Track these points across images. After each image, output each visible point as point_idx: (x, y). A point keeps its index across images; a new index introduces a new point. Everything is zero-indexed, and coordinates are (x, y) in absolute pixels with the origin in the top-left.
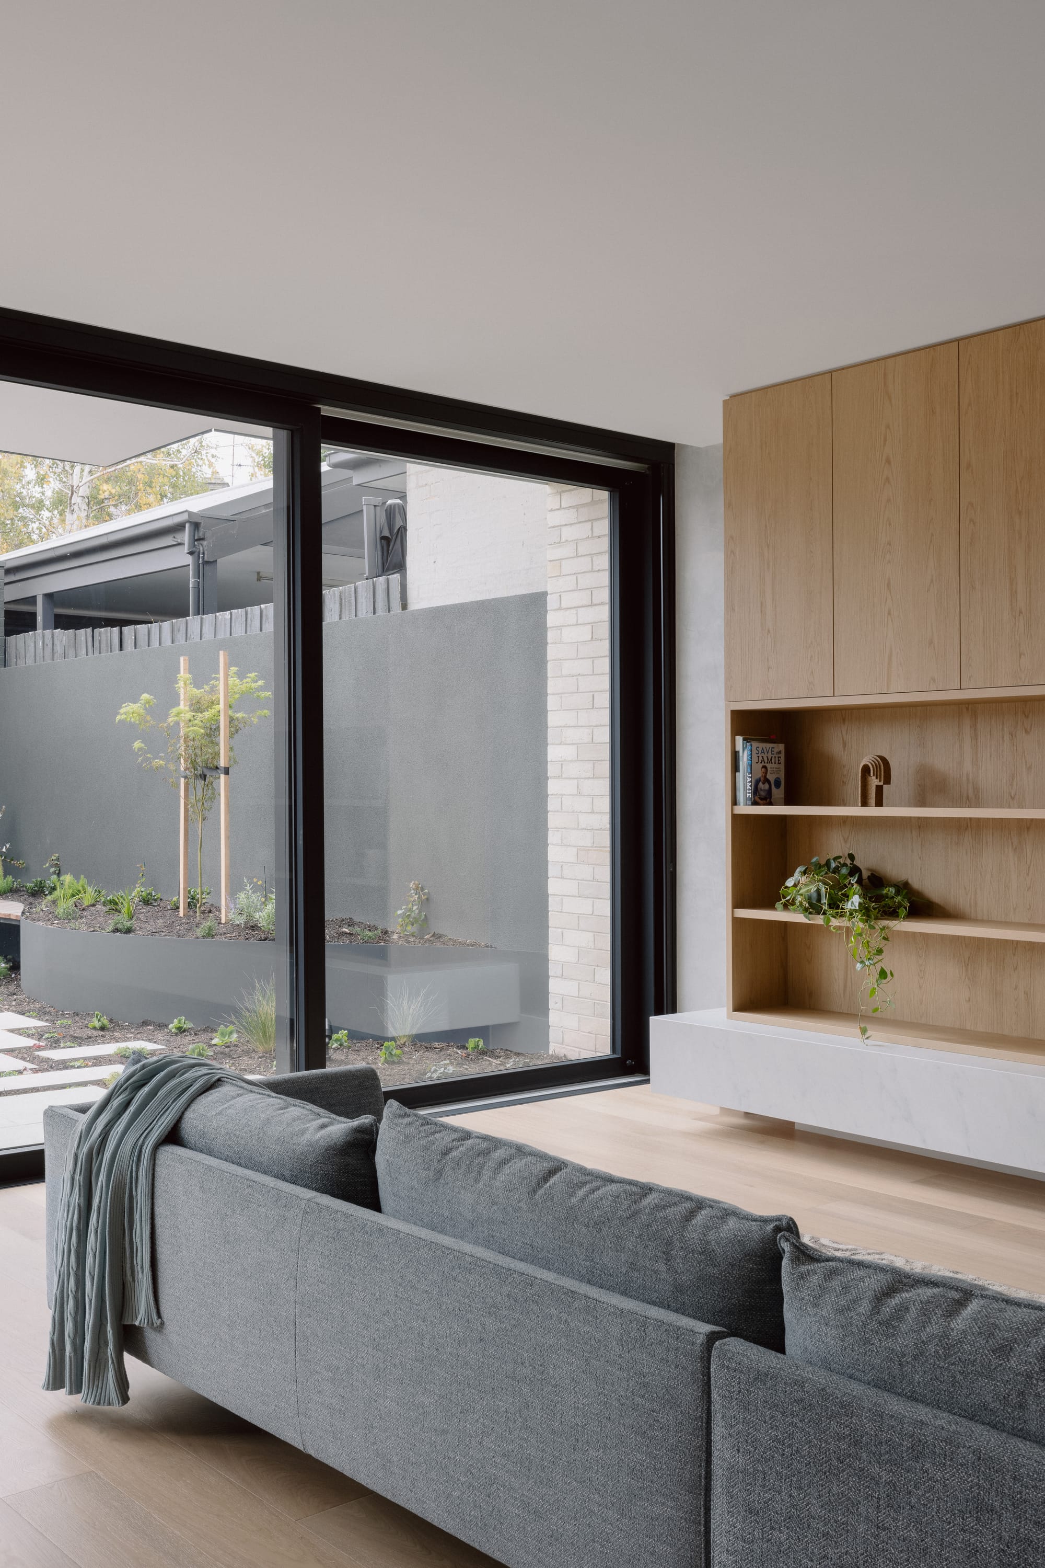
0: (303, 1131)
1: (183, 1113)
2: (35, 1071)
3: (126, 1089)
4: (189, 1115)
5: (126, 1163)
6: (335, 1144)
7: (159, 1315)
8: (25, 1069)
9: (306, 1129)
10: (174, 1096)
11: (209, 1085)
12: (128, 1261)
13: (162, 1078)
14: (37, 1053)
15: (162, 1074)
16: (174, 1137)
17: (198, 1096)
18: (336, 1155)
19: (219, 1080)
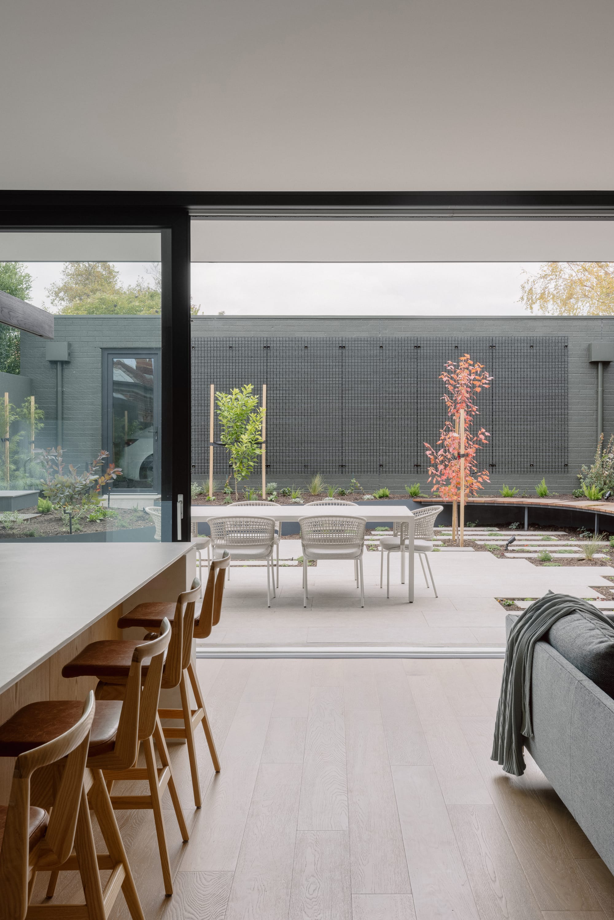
0: (590, 643)
1: (552, 626)
2: (603, 600)
3: (533, 610)
4: (554, 627)
5: (523, 648)
6: (600, 653)
7: (533, 732)
8: (598, 598)
9: (592, 642)
10: (550, 616)
11: (569, 612)
12: (523, 700)
13: (549, 606)
14: (611, 590)
15: (549, 603)
16: (545, 638)
17: (562, 617)
18: (599, 659)
19: (574, 610)
